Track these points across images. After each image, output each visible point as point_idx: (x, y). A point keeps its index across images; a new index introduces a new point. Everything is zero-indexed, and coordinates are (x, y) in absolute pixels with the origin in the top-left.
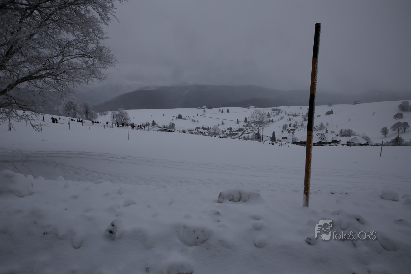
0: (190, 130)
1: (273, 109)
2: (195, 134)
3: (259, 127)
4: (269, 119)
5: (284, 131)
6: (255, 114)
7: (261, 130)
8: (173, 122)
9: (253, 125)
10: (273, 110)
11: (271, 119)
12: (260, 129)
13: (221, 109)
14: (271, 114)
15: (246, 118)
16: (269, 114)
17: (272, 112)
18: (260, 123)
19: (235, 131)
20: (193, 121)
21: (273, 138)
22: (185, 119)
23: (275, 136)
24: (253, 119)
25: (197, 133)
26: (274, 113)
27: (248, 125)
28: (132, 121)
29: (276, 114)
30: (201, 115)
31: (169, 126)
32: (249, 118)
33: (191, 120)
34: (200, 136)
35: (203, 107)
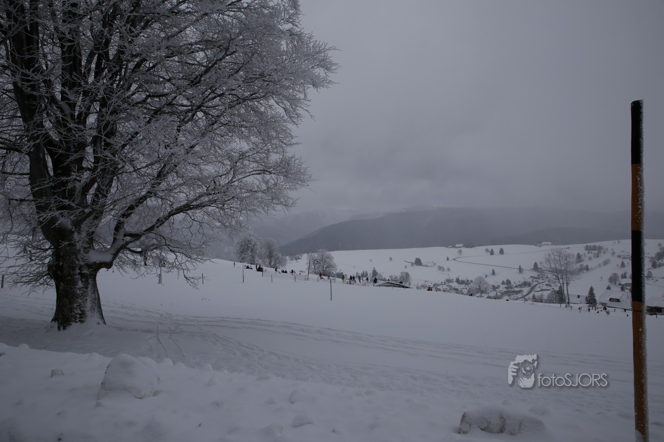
0: (436, 284)
1: (587, 246)
2: (444, 291)
3: (561, 280)
4: (581, 265)
5: (611, 286)
6: (552, 256)
7: (565, 285)
8: (405, 271)
9: (549, 276)
10: (587, 248)
11: (585, 264)
12: (563, 283)
13: (490, 247)
14: (585, 255)
15: (536, 264)
16: (579, 256)
17: (586, 252)
18: (563, 273)
19: (516, 286)
20: (440, 268)
21: (591, 301)
22: (427, 266)
23: (594, 296)
24: (547, 266)
25: (449, 289)
26: (589, 253)
27: (541, 276)
28: (338, 270)
29: (594, 256)
30: (454, 259)
31: (400, 278)
32: (541, 263)
33: (436, 268)
34: (453, 295)
35: (457, 245)
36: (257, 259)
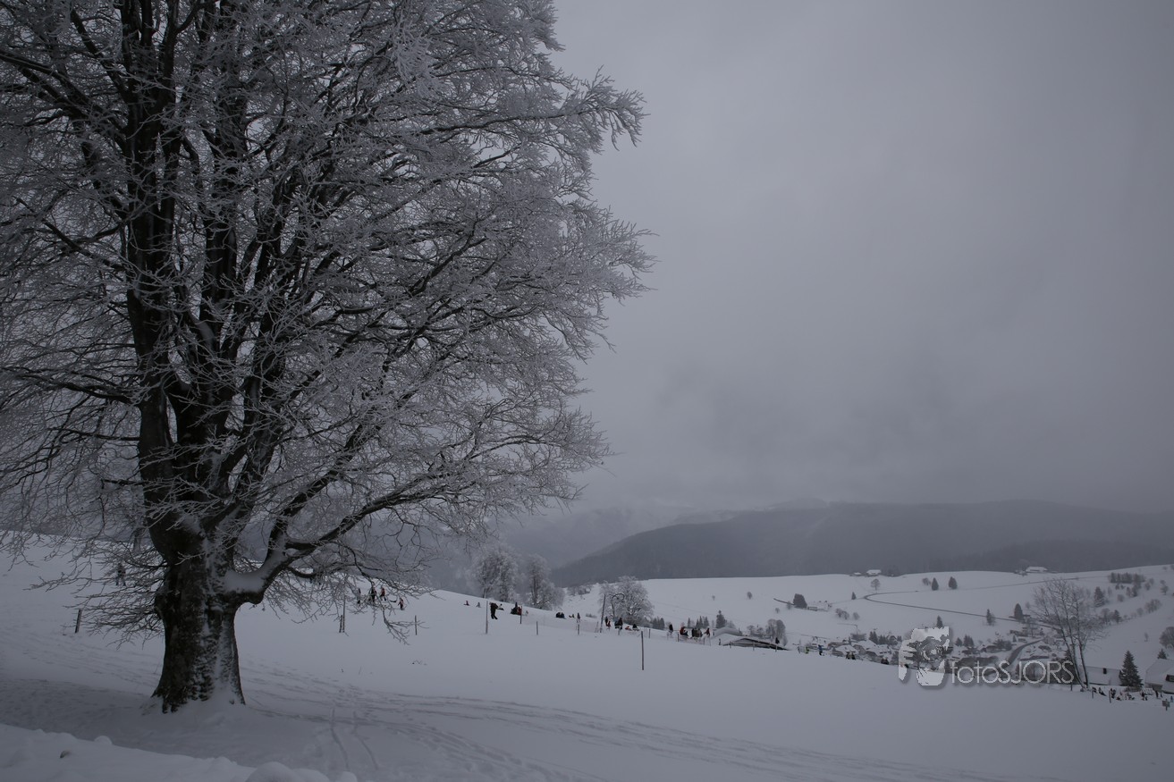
0: (834, 644)
1: (1113, 574)
3: (1068, 639)
4: (1105, 611)
5: (1167, 651)
6: (1048, 593)
7: (1077, 649)
8: (777, 617)
9: (1046, 630)
10: (1113, 579)
11: (1111, 608)
12: (1073, 645)
13: (930, 576)
14: (1110, 592)
15: (1018, 607)
16: (1099, 594)
17: (1113, 586)
18: (1071, 625)
19: (984, 650)
20: (840, 614)
21: (1130, 679)
22: (816, 609)
23: (1135, 671)
24: (1041, 612)
26: (1117, 587)
27: (1029, 630)
28: (657, 613)
29: (1129, 594)
30: (866, 598)
31: (768, 631)
32: (1028, 606)
33: (833, 613)
34: (864, 664)
35: (870, 572)
36: (511, 591)
